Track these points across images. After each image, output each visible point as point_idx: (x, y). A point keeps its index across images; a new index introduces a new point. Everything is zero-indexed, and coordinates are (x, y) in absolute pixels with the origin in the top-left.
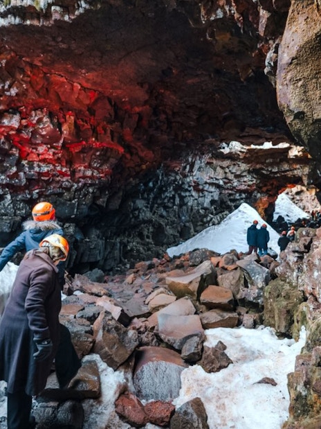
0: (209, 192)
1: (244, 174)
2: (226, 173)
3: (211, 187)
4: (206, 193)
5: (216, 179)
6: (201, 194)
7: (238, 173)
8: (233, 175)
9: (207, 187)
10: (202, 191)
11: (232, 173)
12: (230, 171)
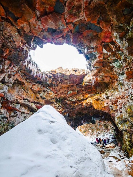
0: (22, 113)
1: (53, 101)
2: (38, 98)
3: (23, 108)
4: (18, 113)
5: (29, 101)
6: (12, 114)
7: (48, 98)
8: (44, 100)
9: (18, 107)
10: (14, 110)
11: (43, 99)
12: (41, 97)
